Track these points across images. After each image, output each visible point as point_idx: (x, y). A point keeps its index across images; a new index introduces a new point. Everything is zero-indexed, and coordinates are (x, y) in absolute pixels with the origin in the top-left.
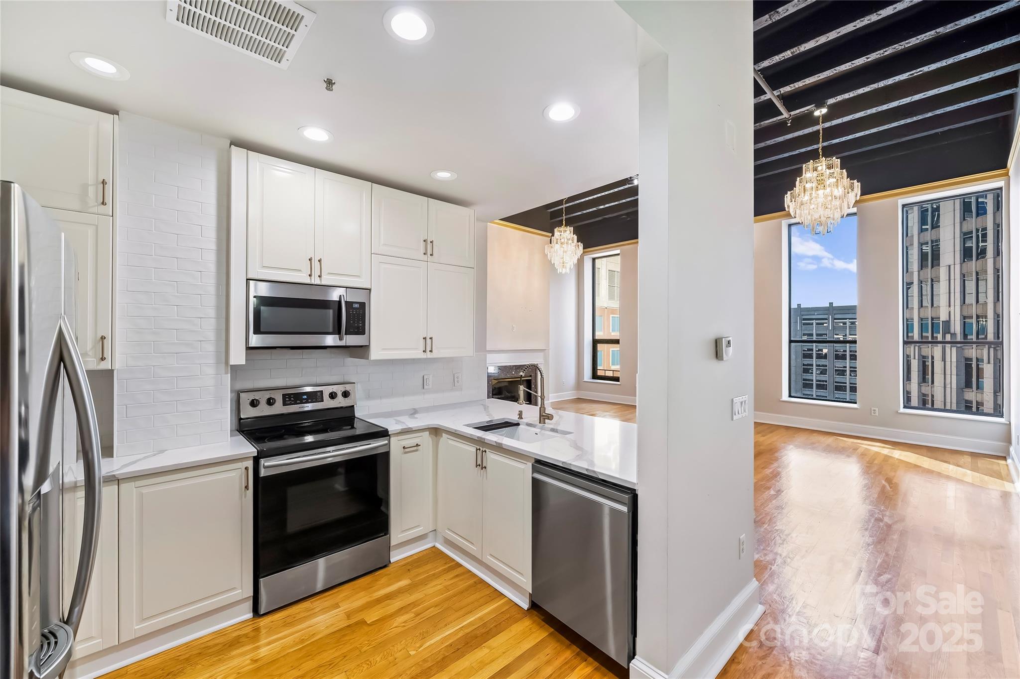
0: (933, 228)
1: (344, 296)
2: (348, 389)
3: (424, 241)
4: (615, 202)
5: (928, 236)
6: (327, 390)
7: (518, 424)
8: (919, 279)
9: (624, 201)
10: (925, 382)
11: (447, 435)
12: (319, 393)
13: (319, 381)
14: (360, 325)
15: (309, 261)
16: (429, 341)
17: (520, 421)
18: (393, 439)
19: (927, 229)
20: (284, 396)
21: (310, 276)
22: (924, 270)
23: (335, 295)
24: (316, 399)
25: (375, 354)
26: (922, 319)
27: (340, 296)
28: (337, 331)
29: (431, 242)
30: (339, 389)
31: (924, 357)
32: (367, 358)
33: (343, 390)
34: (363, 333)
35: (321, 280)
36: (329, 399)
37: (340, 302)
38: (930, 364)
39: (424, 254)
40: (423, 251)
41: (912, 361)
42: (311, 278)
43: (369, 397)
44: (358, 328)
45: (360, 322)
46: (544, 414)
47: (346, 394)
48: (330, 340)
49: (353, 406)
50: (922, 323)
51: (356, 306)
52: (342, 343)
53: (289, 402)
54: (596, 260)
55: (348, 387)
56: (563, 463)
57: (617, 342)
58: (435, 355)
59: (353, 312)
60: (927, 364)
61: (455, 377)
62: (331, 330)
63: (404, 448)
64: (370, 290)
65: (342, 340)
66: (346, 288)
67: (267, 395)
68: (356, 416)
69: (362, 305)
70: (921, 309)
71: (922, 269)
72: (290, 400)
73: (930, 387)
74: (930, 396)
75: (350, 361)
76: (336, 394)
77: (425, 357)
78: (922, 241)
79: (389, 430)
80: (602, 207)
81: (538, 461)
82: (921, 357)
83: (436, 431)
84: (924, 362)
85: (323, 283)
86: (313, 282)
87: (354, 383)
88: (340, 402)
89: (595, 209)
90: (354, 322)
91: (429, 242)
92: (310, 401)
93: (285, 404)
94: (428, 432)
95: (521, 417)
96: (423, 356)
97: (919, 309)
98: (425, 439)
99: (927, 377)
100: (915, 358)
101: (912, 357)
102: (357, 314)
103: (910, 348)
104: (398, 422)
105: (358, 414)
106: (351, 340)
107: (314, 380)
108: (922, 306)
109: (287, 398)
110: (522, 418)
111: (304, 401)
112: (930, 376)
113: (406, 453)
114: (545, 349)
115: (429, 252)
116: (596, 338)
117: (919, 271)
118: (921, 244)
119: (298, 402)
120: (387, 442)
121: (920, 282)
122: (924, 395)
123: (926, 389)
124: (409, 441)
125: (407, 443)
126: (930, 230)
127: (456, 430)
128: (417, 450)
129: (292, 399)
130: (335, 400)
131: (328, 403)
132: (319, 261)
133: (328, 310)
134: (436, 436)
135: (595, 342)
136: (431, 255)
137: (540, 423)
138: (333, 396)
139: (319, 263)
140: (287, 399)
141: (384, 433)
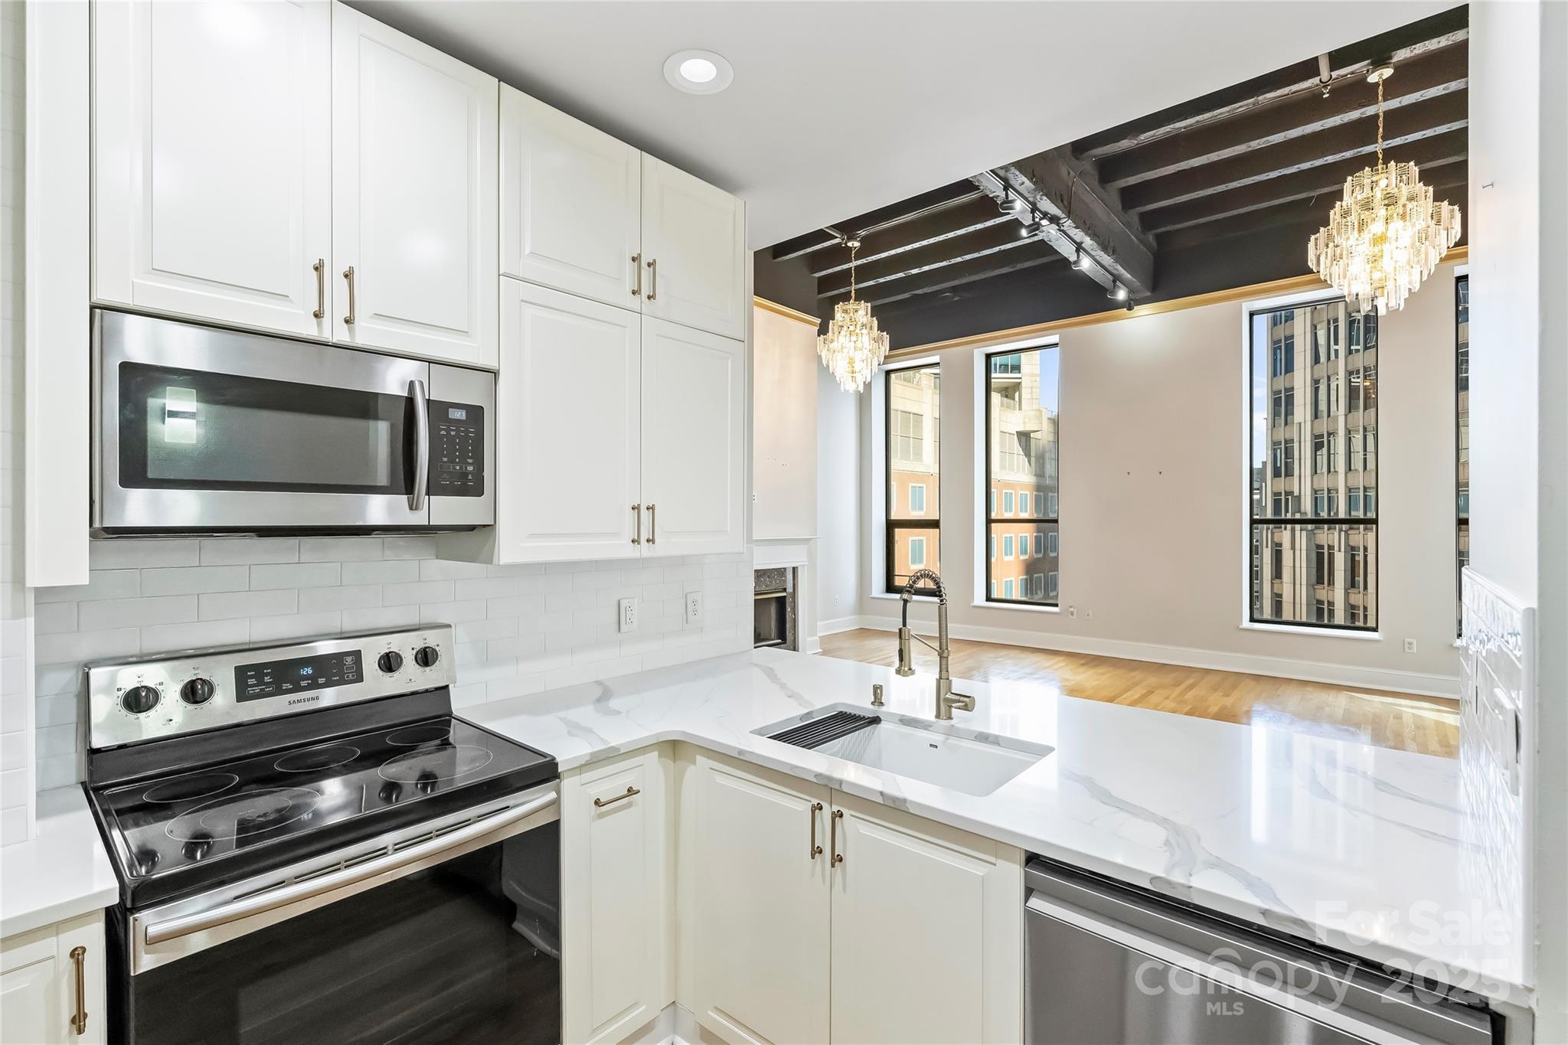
0: (1366, 348)
1: (421, 383)
2: (431, 643)
3: (634, 259)
4: (942, 261)
5: (1360, 360)
6: (372, 651)
7: (876, 720)
8: (1346, 428)
9: (959, 259)
10: (1354, 587)
11: (711, 761)
12: (349, 659)
13: (350, 624)
14: (470, 468)
15: (315, 273)
16: (645, 515)
17: (881, 711)
18: (568, 784)
19: (1357, 351)
20: (241, 672)
21: (316, 315)
22: (1354, 413)
23: (393, 380)
24: (341, 674)
25: (510, 547)
26: (1350, 490)
27: (412, 384)
28: (404, 481)
29: (649, 265)
30: (406, 646)
31: (1353, 548)
32: (489, 560)
33: (420, 645)
34: (478, 491)
35: (351, 331)
36: (380, 672)
37: (410, 402)
38: (1361, 558)
39: (634, 293)
40: (629, 284)
41: (1337, 554)
42: (319, 325)
43: (488, 658)
44: (464, 475)
45: (470, 461)
46: (949, 696)
47: (426, 657)
48: (378, 509)
49: (447, 687)
50: (1350, 496)
51: (459, 415)
52: (418, 518)
53: (257, 690)
54: (893, 376)
55: (431, 639)
56: (1154, 879)
57: (934, 524)
58: (660, 549)
59: (448, 431)
60: (1357, 558)
61: (689, 603)
62: (383, 479)
63: (597, 803)
64: (495, 374)
65: (416, 509)
66: (429, 362)
67: (188, 672)
68: (455, 713)
69: (476, 414)
70: (1349, 474)
71: (1350, 412)
72: (260, 682)
73: (1361, 595)
74: (1362, 609)
75: (436, 568)
76: (399, 658)
77: (637, 555)
78: (1350, 368)
79: (558, 760)
80: (915, 271)
81: (1033, 860)
82: (1349, 549)
83: (675, 748)
84: (1353, 556)
85: (360, 341)
86: (326, 336)
87: (449, 626)
88: (411, 678)
89: (901, 275)
90: (453, 461)
91: (644, 265)
92: (321, 681)
93: (242, 695)
94: (656, 753)
95: (878, 701)
96: (630, 552)
97: (1346, 474)
98: (650, 772)
99: (1356, 578)
100: (1340, 551)
101: (1336, 548)
102: (460, 437)
103: (1333, 533)
104: (575, 729)
105: (460, 705)
106: (446, 509)
107: (335, 624)
108: (1350, 470)
109: (251, 677)
110: (882, 704)
111: (304, 683)
112: (1361, 579)
113: (601, 816)
114: (811, 539)
115: (646, 290)
116: (892, 518)
117: (1346, 415)
118: (1350, 373)
119: (287, 686)
120: (553, 795)
121: (1348, 432)
122: (1353, 607)
123: (1356, 599)
124: (609, 783)
125: (605, 791)
126: (1361, 351)
127: (741, 752)
128: (629, 805)
129: (267, 679)
130: (396, 675)
131: (375, 684)
132: (346, 276)
133: (371, 423)
134: (674, 762)
135: (891, 526)
136: (649, 297)
137: (938, 716)
138: (389, 663)
139: (345, 281)
140: (251, 681)
141: (546, 772)
